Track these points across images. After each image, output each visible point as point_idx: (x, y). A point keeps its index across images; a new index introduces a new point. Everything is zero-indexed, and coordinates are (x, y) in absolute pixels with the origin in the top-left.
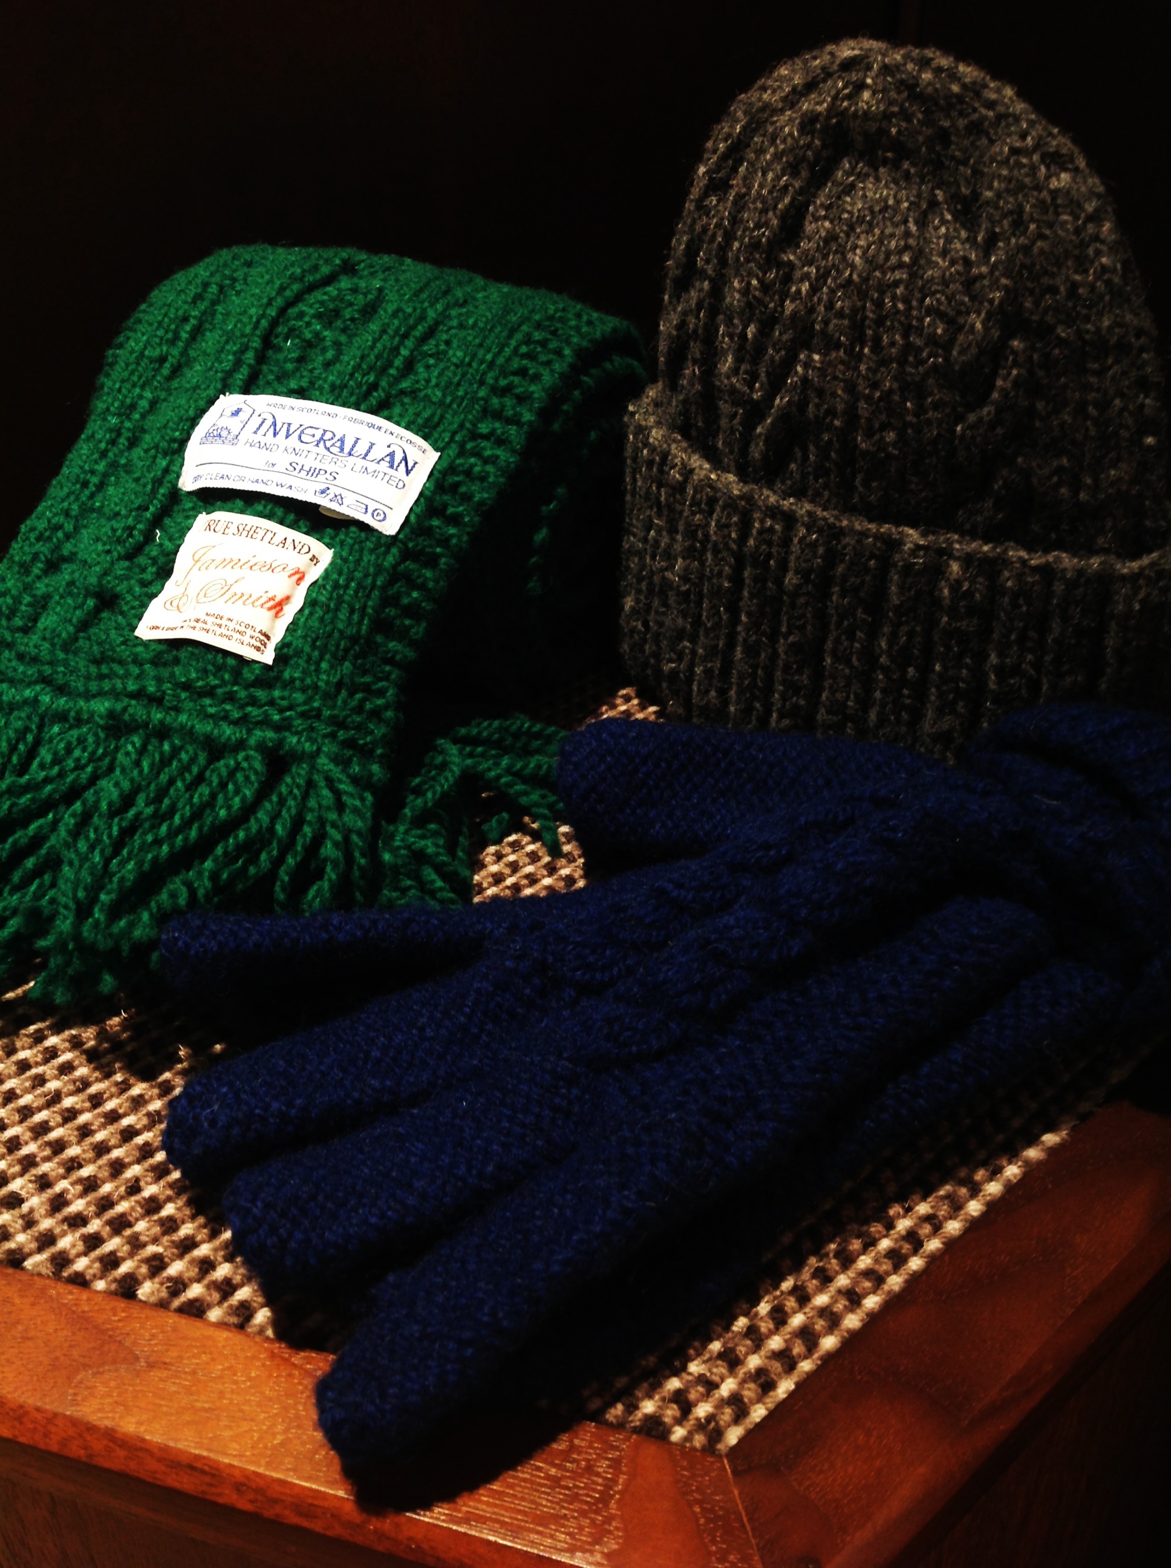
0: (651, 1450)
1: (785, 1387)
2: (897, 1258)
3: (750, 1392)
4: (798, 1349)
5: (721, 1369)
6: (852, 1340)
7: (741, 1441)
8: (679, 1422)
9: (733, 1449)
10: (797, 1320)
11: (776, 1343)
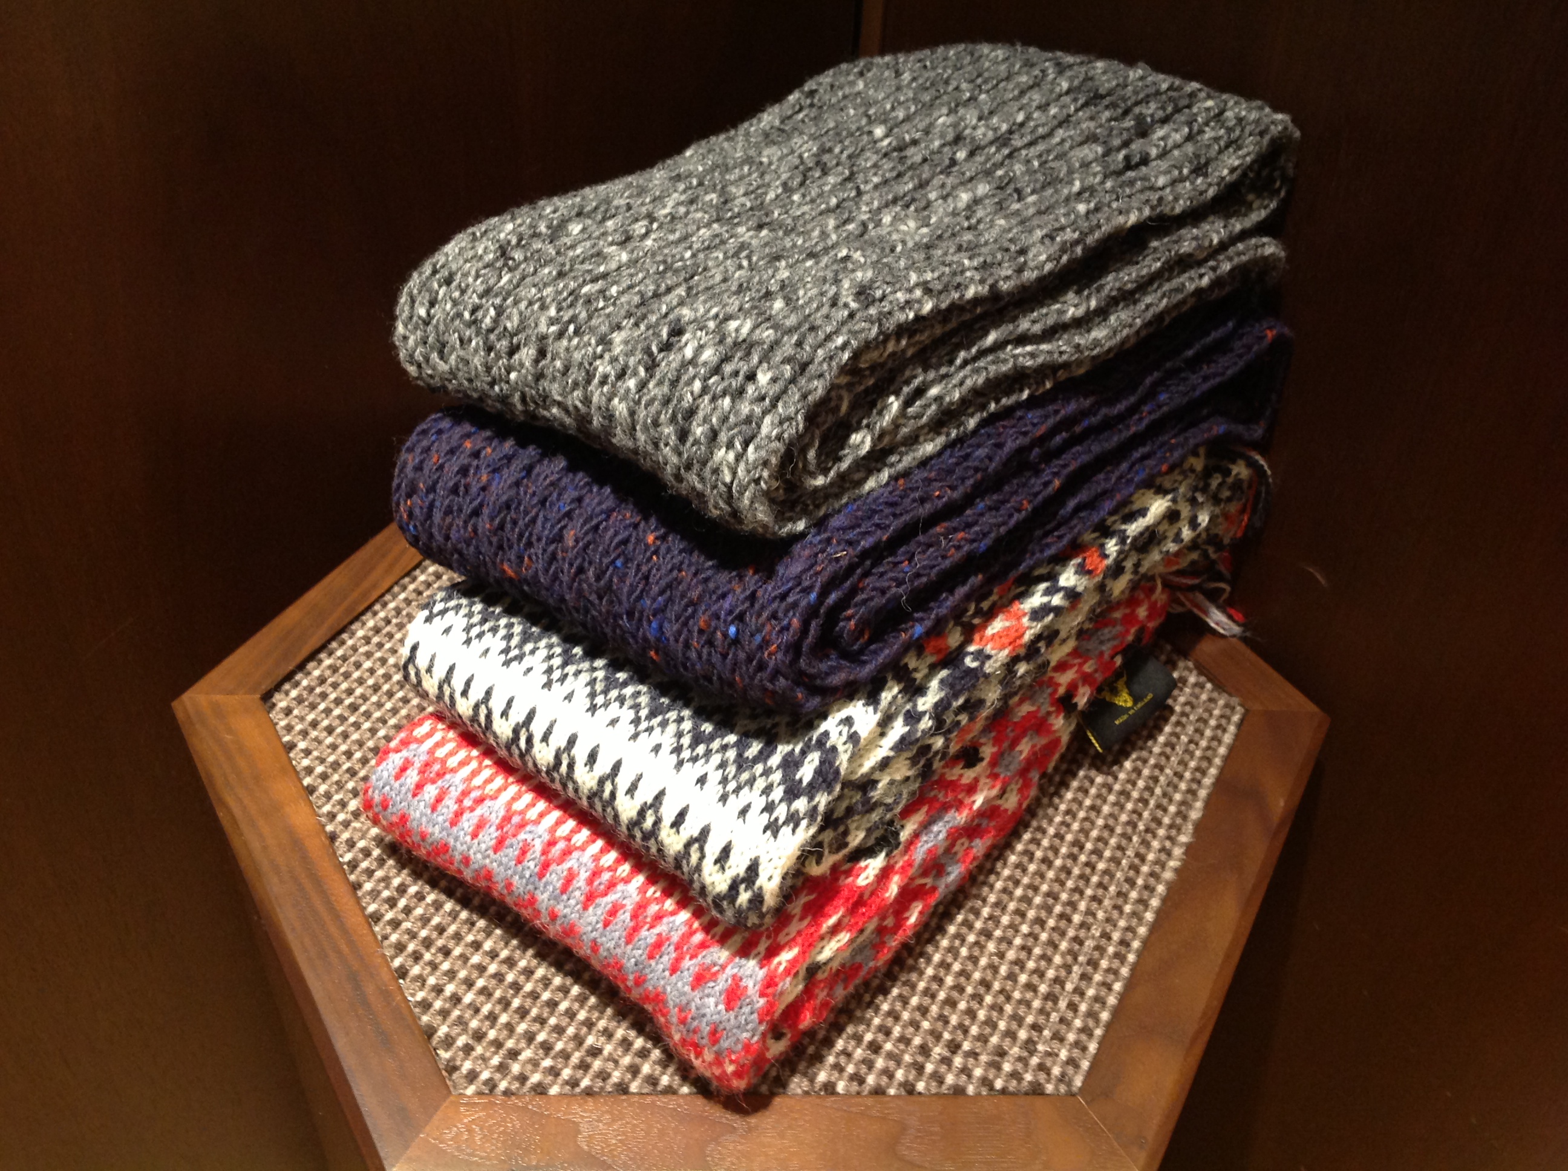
0: (1038, 1101)
1: (1093, 1047)
2: (1120, 957)
3: (1076, 1053)
4: (1091, 1023)
5: (1055, 1044)
6: (1116, 1012)
7: (1084, 1082)
8: (1048, 1081)
9: (1080, 1089)
10: (1083, 1007)
11: (1078, 1023)
